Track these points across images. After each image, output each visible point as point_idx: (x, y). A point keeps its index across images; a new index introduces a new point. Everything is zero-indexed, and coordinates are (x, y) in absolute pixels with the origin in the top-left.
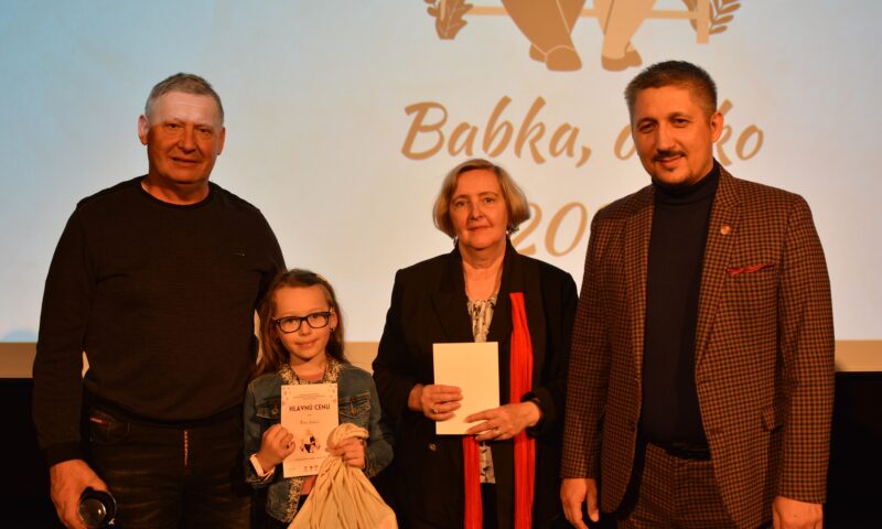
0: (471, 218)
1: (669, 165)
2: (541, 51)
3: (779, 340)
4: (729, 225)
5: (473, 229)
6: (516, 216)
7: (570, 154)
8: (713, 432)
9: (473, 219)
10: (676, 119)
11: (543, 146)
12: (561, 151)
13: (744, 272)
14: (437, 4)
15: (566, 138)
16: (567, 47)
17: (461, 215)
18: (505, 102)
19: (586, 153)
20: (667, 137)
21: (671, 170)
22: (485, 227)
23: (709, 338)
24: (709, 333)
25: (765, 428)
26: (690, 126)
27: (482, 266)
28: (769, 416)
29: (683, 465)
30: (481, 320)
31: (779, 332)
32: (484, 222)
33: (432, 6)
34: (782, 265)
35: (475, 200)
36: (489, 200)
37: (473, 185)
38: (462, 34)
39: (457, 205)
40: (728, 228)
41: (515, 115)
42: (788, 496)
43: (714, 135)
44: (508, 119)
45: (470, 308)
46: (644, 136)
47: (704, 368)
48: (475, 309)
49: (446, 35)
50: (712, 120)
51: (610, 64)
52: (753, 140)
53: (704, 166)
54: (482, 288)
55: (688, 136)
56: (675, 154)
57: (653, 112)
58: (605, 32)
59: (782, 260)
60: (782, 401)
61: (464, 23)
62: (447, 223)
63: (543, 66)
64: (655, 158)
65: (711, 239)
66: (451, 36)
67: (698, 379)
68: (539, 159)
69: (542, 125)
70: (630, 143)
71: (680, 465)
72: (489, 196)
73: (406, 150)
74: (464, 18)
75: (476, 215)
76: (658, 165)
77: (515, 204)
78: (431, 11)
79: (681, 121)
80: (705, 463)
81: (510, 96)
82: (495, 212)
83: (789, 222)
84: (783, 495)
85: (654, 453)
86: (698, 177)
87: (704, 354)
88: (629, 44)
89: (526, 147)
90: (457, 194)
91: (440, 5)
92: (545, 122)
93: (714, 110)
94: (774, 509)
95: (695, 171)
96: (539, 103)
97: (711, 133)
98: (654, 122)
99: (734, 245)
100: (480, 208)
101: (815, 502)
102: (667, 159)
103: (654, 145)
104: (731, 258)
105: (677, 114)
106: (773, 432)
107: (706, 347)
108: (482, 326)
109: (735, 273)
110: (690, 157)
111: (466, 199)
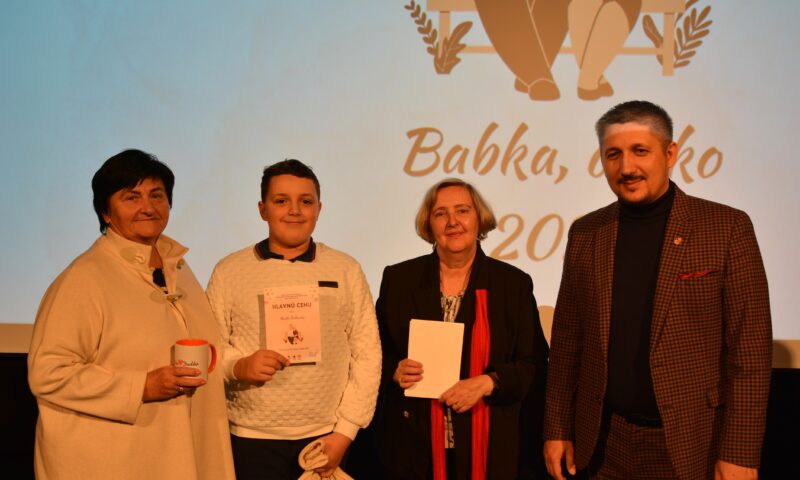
0: (449, 226)
1: (631, 186)
2: (525, 84)
3: (724, 333)
4: (681, 236)
5: (450, 235)
6: (486, 225)
7: (549, 172)
8: (665, 407)
9: (451, 227)
10: (637, 149)
11: (526, 165)
12: (541, 170)
13: (693, 277)
14: (435, 43)
15: (546, 158)
16: (548, 80)
17: (440, 224)
18: (493, 127)
19: (564, 171)
20: (630, 163)
21: (633, 191)
22: (461, 233)
23: (662, 330)
24: (663, 326)
25: (709, 405)
26: (649, 154)
27: (456, 267)
28: (714, 395)
29: (639, 431)
30: (452, 312)
31: (725, 326)
32: (460, 229)
33: (431, 46)
34: (725, 270)
35: (452, 211)
36: (463, 211)
37: (450, 200)
38: (456, 69)
39: (437, 216)
40: (680, 239)
41: (502, 139)
42: (728, 461)
43: (670, 162)
44: (495, 142)
45: (443, 303)
46: (612, 163)
48: (447, 303)
49: (443, 70)
50: (669, 149)
51: (585, 94)
52: (713, 160)
53: (661, 187)
54: (453, 285)
55: (647, 163)
56: (636, 178)
57: (619, 143)
58: (581, 67)
59: (726, 267)
61: (458, 60)
62: (427, 231)
63: (526, 96)
64: (620, 181)
65: (666, 247)
66: (447, 71)
67: (652, 364)
68: (522, 177)
69: (525, 149)
70: (599, 167)
71: (636, 432)
72: (464, 208)
73: (407, 169)
74: (459, 55)
75: (453, 223)
76: (622, 186)
77: (484, 215)
78: (430, 50)
79: (642, 151)
80: (658, 430)
81: (497, 122)
82: (468, 221)
83: (732, 235)
84: (724, 460)
85: (617, 421)
86: (655, 196)
87: (658, 343)
88: (602, 77)
89: (511, 166)
90: (437, 206)
91: (438, 45)
92: (528, 145)
93: (670, 141)
94: (716, 469)
95: (653, 191)
96: (523, 128)
97: (667, 160)
98: (619, 151)
99: (685, 253)
100: (456, 218)
101: (751, 467)
102: (630, 182)
103: (619, 170)
104: (682, 264)
105: (639, 145)
106: (717, 409)
107: (660, 338)
108: (452, 317)
109: (685, 277)
110: (649, 180)
111: (444, 212)
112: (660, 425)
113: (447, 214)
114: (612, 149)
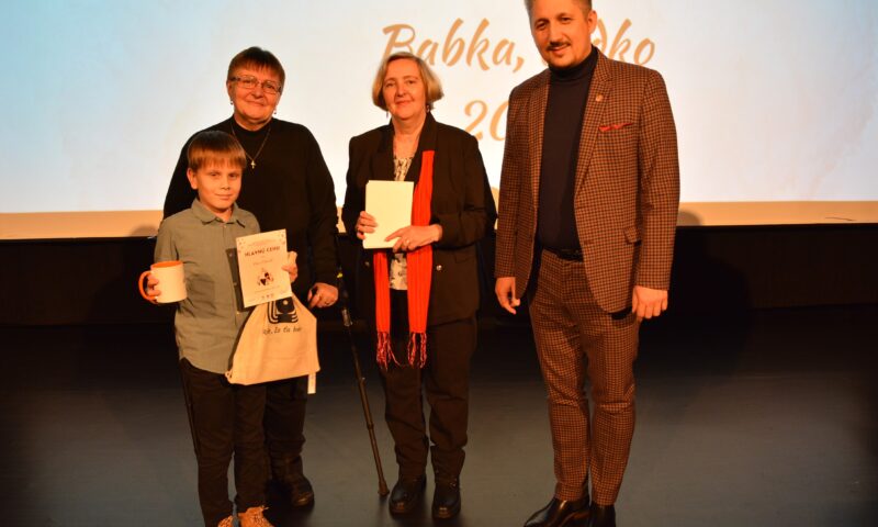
0: (398, 95)
1: (559, 53)
3: (640, 179)
4: (602, 94)
5: (398, 103)
6: (433, 95)
7: (508, 63)
8: (586, 243)
10: (562, 18)
12: (501, 60)
13: (611, 129)
15: (505, 51)
17: (390, 93)
18: (458, 23)
19: (520, 61)
20: (556, 31)
21: (560, 56)
22: (408, 102)
23: (585, 176)
24: (585, 173)
26: (572, 22)
27: (407, 133)
28: (632, 233)
29: (568, 265)
32: (407, 98)
34: (639, 123)
35: (401, 82)
36: (411, 82)
37: (400, 71)
39: (388, 86)
40: (601, 97)
41: (466, 33)
42: (643, 286)
43: (591, 28)
44: (461, 37)
45: (396, 162)
46: (540, 32)
47: (580, 198)
48: (399, 165)
50: (589, 17)
53: (584, 52)
54: (404, 150)
55: (571, 30)
56: (563, 44)
57: (545, 14)
59: (639, 120)
60: (640, 222)
62: (380, 101)
64: (549, 48)
65: (589, 105)
67: (576, 205)
68: (485, 67)
71: (566, 265)
72: (412, 79)
75: (401, 93)
76: (551, 52)
77: (431, 86)
79: (566, 19)
81: (462, 18)
82: (416, 90)
84: (639, 285)
85: (547, 256)
86: (580, 60)
87: (581, 188)
90: (387, 77)
92: (489, 38)
93: (590, 9)
94: (634, 293)
95: (578, 56)
96: (485, 24)
97: (588, 27)
98: (546, 22)
99: (605, 109)
100: (403, 87)
101: (661, 289)
102: (557, 48)
103: (548, 38)
104: (602, 118)
105: (562, 14)
107: (583, 183)
108: (403, 177)
109: (603, 130)
110: (575, 46)
111: (394, 81)
112: (580, 258)
113: (396, 84)
114: (540, 20)
